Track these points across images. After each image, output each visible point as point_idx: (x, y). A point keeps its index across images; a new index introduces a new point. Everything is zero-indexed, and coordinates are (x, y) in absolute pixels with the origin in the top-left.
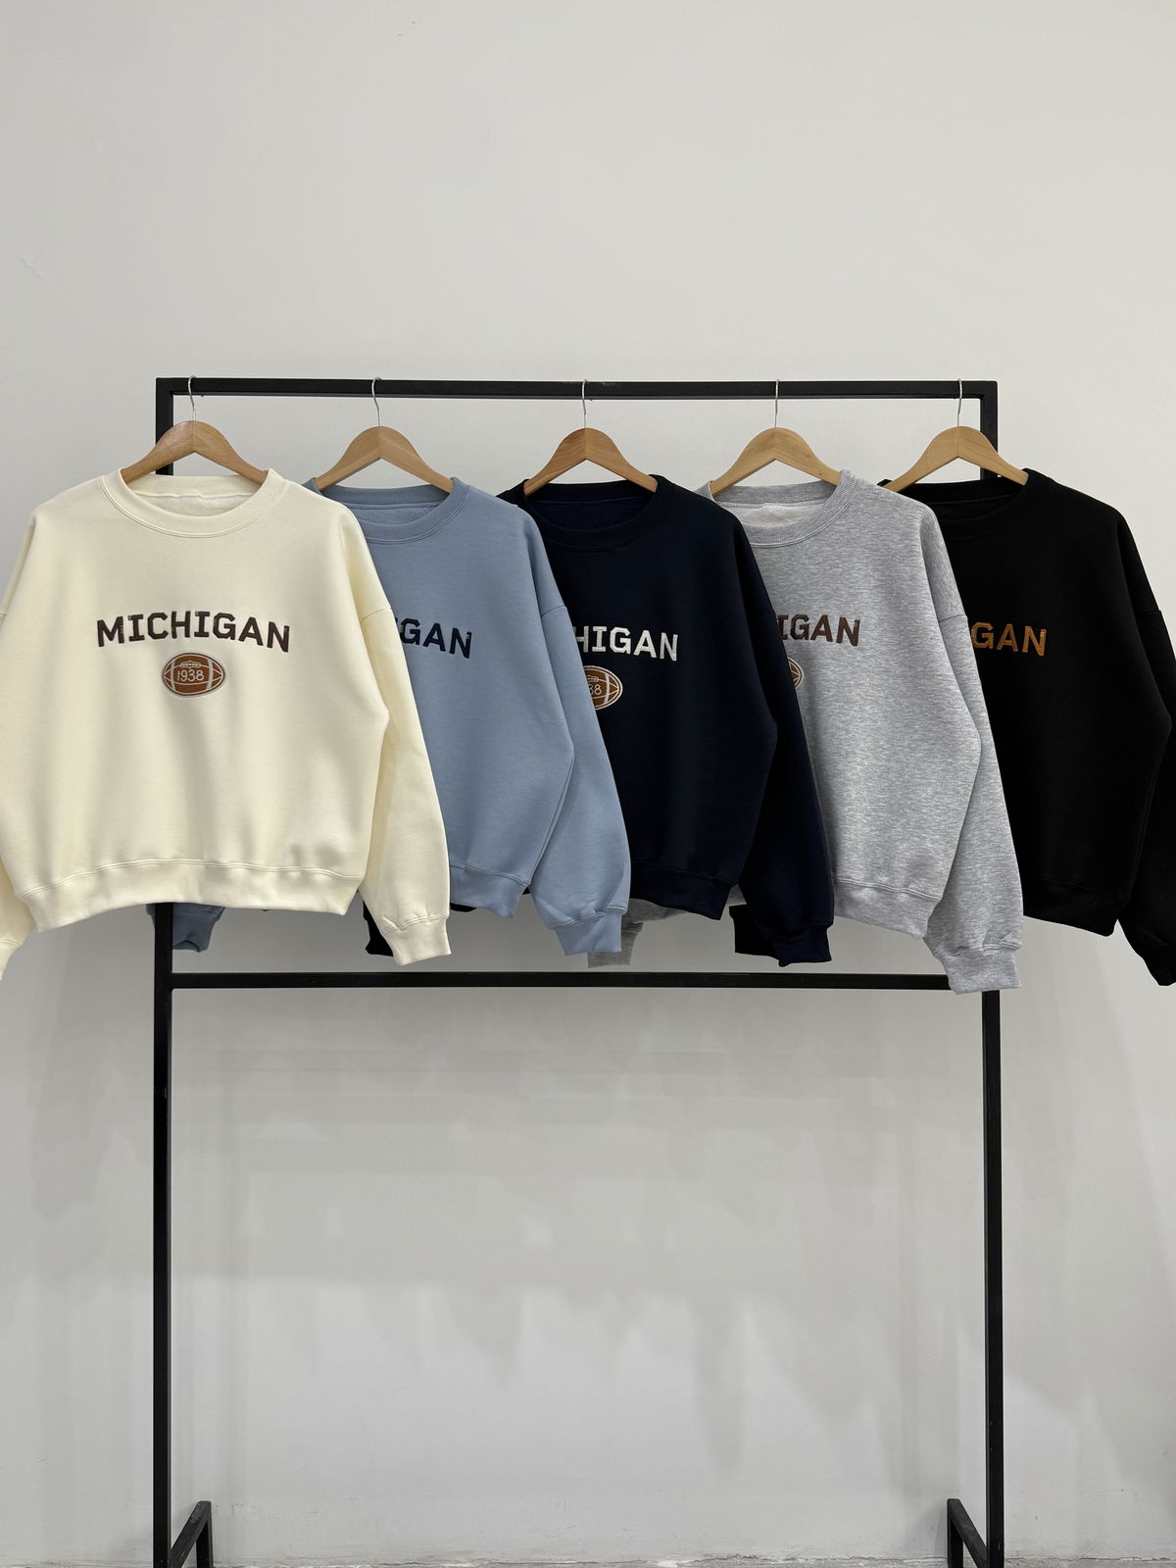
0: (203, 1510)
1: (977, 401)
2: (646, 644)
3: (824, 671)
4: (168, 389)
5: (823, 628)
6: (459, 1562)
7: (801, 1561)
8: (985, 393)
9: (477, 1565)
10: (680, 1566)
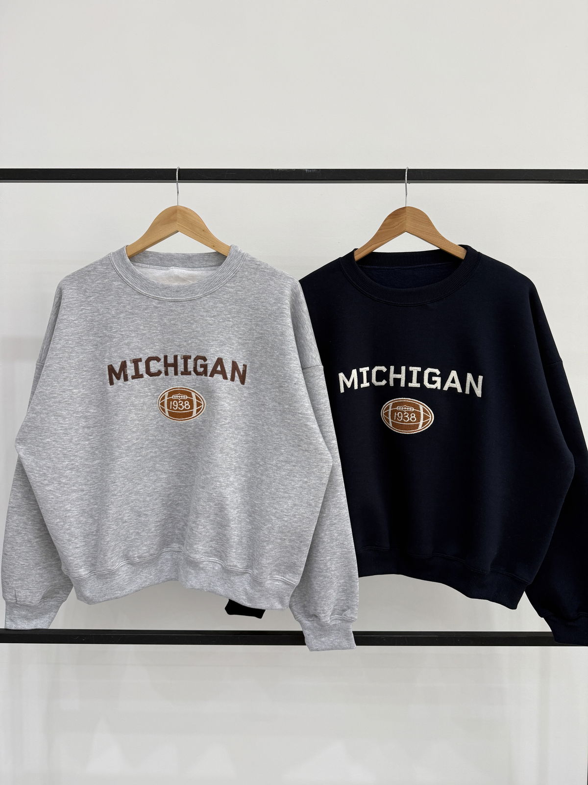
2: (453, 380)
3: (223, 403)
5: (219, 368)
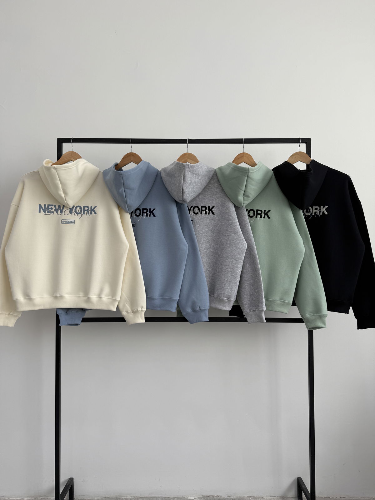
0: (71, 480)
1: (305, 144)
4: (61, 142)
6: (127, 497)
7: (232, 497)
8: (307, 142)
9: (133, 498)
10: (195, 499)
